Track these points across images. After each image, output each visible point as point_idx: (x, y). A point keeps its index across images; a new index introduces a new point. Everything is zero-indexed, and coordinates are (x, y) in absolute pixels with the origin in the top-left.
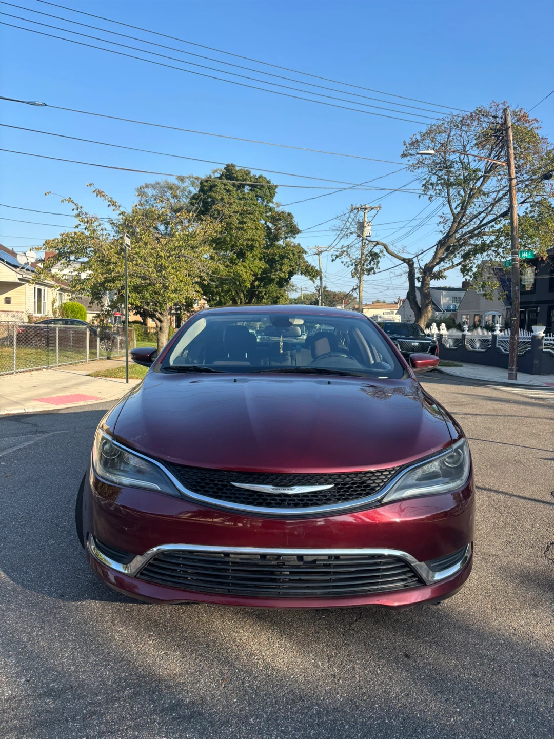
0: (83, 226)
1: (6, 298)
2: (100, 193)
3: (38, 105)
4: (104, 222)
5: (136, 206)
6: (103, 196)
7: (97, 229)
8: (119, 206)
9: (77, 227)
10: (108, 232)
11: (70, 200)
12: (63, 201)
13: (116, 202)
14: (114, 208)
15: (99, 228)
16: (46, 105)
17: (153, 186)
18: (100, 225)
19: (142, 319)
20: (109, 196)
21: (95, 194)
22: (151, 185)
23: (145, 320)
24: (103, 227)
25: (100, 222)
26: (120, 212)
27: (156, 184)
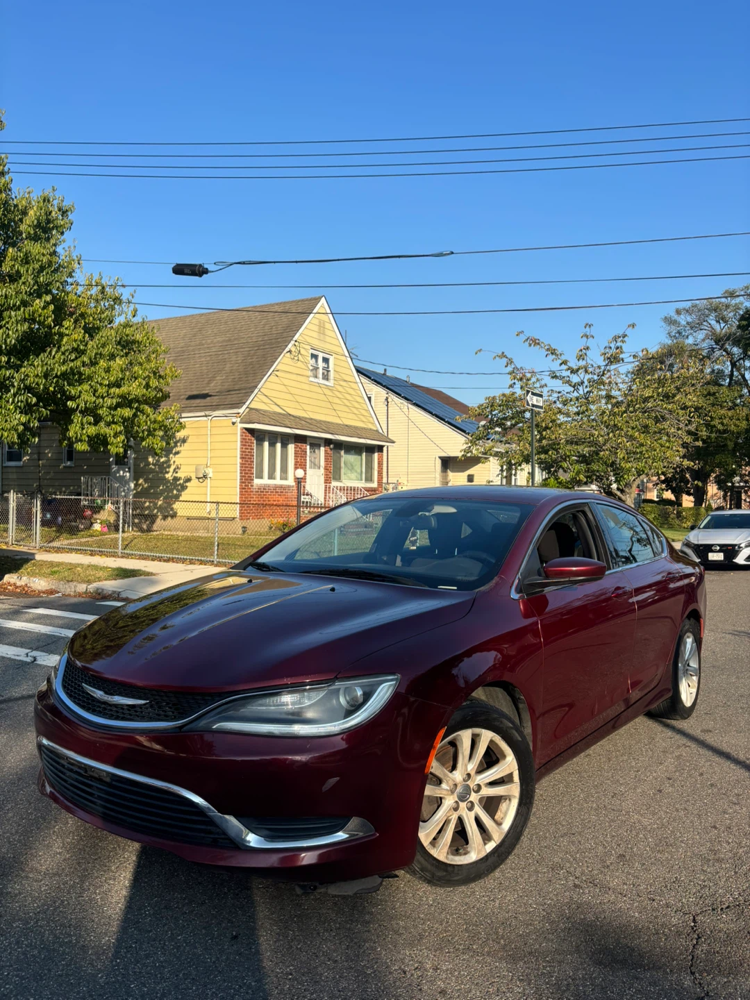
0: (518, 384)
1: (469, 476)
2: (535, 342)
3: (446, 255)
4: (543, 377)
5: (581, 350)
6: (538, 344)
7: (535, 386)
8: (561, 354)
9: (511, 386)
10: (550, 389)
11: (503, 355)
12: (495, 358)
13: (554, 350)
14: (554, 356)
15: (537, 385)
16: (452, 253)
17: (687, 311)
18: (538, 380)
19: (675, 496)
20: (546, 343)
21: (527, 343)
22: (684, 309)
23: (678, 497)
24: (543, 382)
25: (538, 376)
26: (561, 362)
27: (693, 307)
